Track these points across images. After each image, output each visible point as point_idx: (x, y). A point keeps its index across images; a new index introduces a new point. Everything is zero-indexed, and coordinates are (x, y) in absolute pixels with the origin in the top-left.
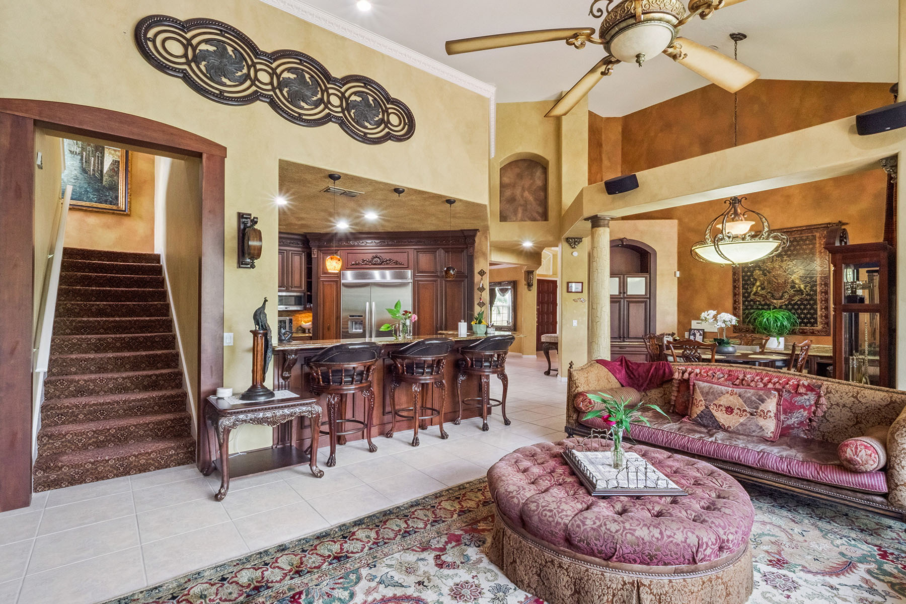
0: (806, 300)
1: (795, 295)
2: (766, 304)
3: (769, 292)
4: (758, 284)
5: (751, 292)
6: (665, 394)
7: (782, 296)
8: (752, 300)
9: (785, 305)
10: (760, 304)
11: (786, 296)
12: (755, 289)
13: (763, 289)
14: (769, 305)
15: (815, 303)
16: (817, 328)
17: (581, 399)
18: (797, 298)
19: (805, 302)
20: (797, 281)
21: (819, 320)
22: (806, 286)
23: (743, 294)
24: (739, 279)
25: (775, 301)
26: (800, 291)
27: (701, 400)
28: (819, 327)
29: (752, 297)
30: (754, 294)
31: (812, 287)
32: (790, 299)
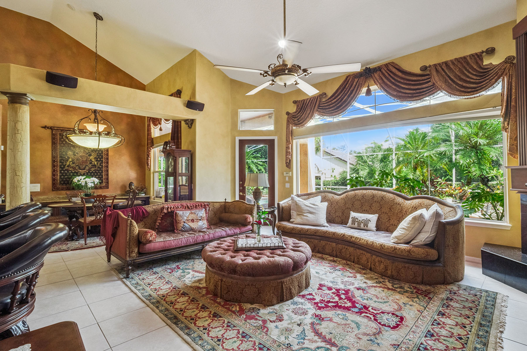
0: (98, 170)
1: (92, 168)
2: (75, 172)
3: (77, 165)
4: (70, 160)
5: (66, 165)
7: (85, 168)
8: (66, 170)
9: (87, 173)
10: (72, 172)
11: (87, 168)
12: (68, 163)
13: (73, 163)
14: (77, 173)
15: (102, 172)
16: (103, 185)
18: (93, 169)
19: (97, 172)
20: (93, 160)
21: (104, 181)
22: (98, 163)
23: (60, 166)
24: (57, 156)
25: (81, 171)
26: (94, 166)
27: (181, 220)
28: (104, 184)
29: (66, 168)
30: (68, 166)
31: (100, 164)
32: (89, 170)
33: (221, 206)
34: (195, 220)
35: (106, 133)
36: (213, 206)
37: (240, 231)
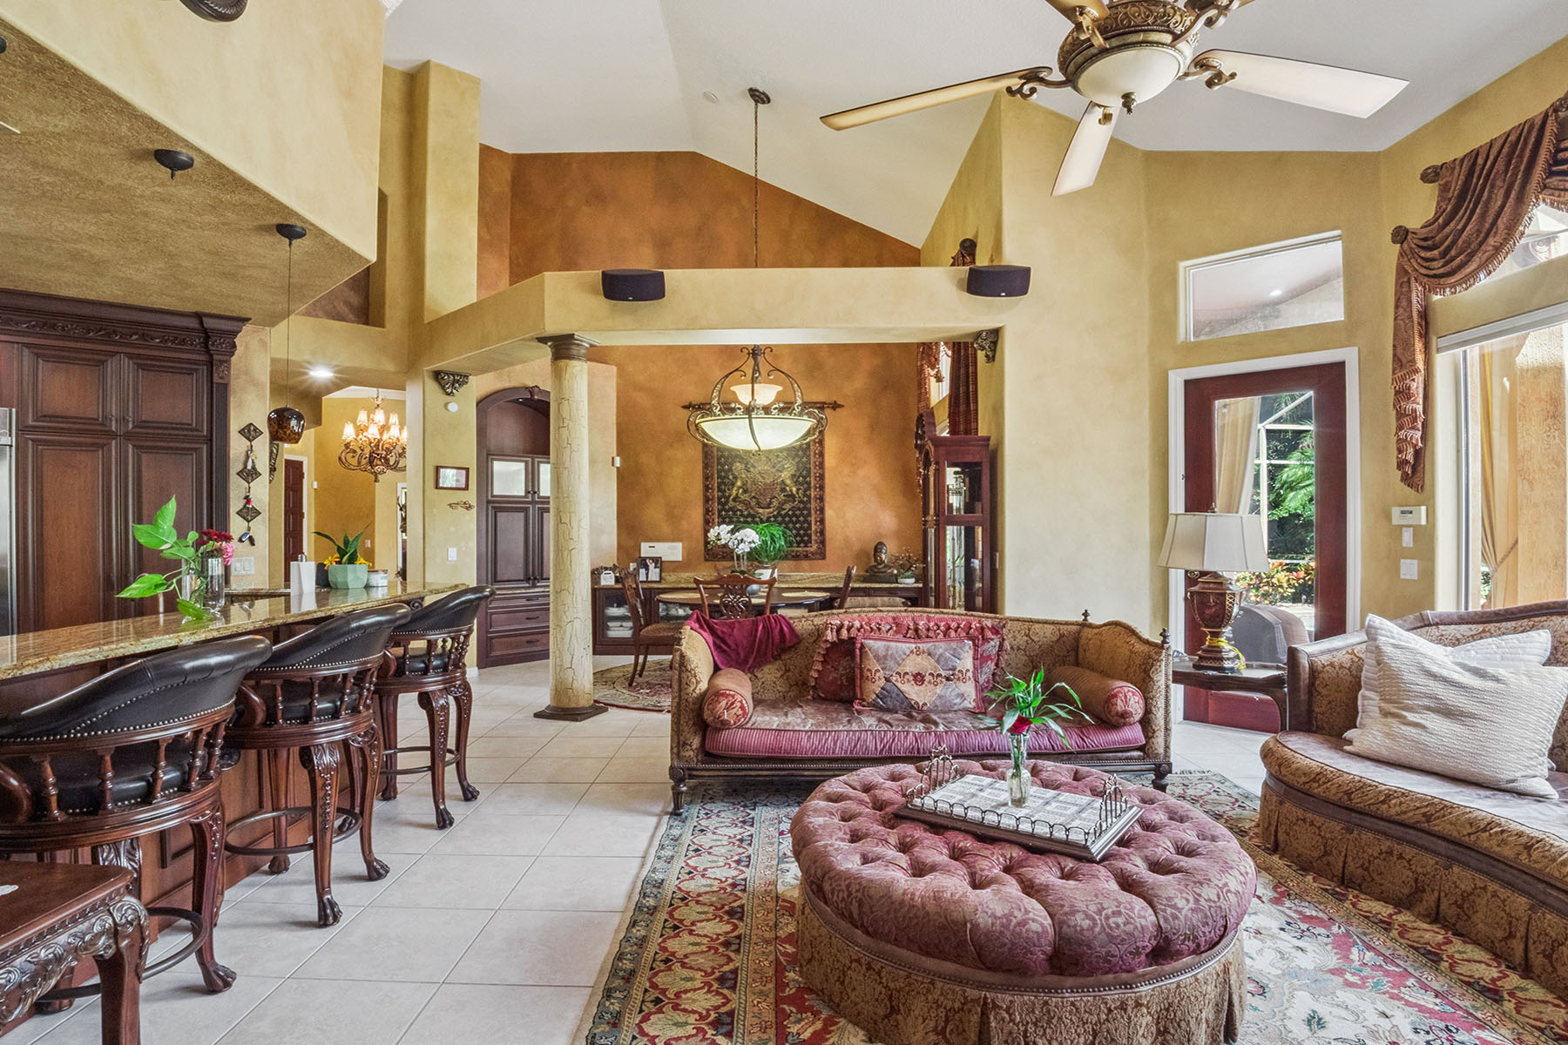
0: (799, 509)
1: (785, 502)
2: (749, 515)
3: (754, 497)
4: (739, 483)
5: (730, 496)
6: (787, 671)
7: (770, 503)
8: (731, 509)
9: (774, 516)
10: (742, 515)
11: (775, 503)
12: (734, 492)
13: (745, 491)
14: (753, 517)
15: (809, 514)
16: (812, 549)
17: (723, 703)
18: (787, 506)
19: (798, 512)
20: (788, 482)
21: (813, 537)
22: (798, 490)
23: (719, 498)
24: (713, 475)
25: (761, 511)
26: (791, 496)
27: (878, 671)
28: (814, 547)
29: (731, 504)
30: (734, 500)
31: (805, 491)
32: (780, 508)
33: (1062, 636)
34: (928, 678)
35: (782, 405)
36: (1028, 636)
37: (1080, 742)
